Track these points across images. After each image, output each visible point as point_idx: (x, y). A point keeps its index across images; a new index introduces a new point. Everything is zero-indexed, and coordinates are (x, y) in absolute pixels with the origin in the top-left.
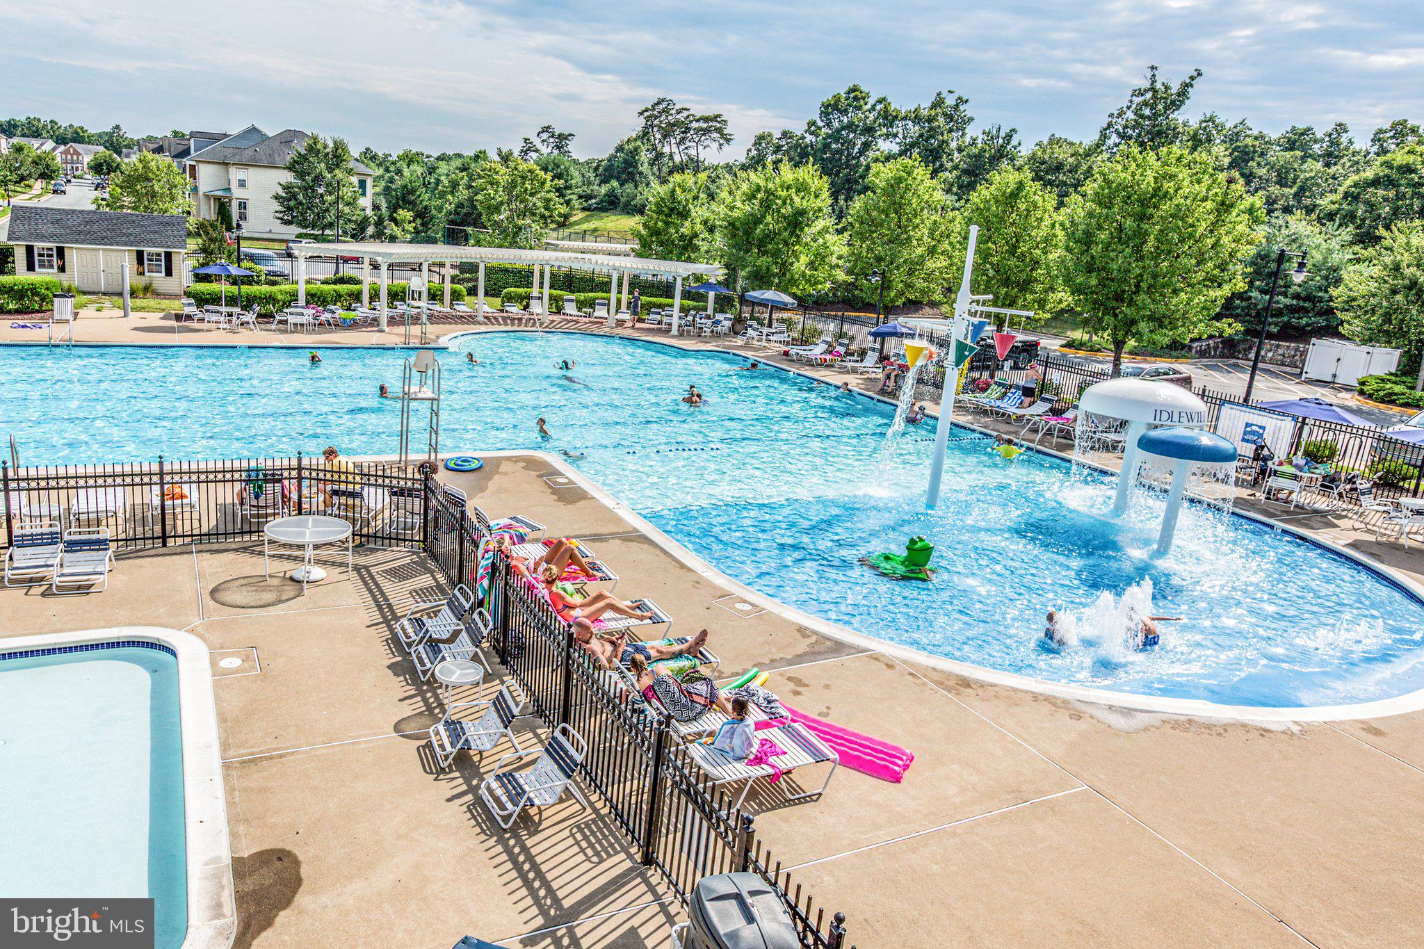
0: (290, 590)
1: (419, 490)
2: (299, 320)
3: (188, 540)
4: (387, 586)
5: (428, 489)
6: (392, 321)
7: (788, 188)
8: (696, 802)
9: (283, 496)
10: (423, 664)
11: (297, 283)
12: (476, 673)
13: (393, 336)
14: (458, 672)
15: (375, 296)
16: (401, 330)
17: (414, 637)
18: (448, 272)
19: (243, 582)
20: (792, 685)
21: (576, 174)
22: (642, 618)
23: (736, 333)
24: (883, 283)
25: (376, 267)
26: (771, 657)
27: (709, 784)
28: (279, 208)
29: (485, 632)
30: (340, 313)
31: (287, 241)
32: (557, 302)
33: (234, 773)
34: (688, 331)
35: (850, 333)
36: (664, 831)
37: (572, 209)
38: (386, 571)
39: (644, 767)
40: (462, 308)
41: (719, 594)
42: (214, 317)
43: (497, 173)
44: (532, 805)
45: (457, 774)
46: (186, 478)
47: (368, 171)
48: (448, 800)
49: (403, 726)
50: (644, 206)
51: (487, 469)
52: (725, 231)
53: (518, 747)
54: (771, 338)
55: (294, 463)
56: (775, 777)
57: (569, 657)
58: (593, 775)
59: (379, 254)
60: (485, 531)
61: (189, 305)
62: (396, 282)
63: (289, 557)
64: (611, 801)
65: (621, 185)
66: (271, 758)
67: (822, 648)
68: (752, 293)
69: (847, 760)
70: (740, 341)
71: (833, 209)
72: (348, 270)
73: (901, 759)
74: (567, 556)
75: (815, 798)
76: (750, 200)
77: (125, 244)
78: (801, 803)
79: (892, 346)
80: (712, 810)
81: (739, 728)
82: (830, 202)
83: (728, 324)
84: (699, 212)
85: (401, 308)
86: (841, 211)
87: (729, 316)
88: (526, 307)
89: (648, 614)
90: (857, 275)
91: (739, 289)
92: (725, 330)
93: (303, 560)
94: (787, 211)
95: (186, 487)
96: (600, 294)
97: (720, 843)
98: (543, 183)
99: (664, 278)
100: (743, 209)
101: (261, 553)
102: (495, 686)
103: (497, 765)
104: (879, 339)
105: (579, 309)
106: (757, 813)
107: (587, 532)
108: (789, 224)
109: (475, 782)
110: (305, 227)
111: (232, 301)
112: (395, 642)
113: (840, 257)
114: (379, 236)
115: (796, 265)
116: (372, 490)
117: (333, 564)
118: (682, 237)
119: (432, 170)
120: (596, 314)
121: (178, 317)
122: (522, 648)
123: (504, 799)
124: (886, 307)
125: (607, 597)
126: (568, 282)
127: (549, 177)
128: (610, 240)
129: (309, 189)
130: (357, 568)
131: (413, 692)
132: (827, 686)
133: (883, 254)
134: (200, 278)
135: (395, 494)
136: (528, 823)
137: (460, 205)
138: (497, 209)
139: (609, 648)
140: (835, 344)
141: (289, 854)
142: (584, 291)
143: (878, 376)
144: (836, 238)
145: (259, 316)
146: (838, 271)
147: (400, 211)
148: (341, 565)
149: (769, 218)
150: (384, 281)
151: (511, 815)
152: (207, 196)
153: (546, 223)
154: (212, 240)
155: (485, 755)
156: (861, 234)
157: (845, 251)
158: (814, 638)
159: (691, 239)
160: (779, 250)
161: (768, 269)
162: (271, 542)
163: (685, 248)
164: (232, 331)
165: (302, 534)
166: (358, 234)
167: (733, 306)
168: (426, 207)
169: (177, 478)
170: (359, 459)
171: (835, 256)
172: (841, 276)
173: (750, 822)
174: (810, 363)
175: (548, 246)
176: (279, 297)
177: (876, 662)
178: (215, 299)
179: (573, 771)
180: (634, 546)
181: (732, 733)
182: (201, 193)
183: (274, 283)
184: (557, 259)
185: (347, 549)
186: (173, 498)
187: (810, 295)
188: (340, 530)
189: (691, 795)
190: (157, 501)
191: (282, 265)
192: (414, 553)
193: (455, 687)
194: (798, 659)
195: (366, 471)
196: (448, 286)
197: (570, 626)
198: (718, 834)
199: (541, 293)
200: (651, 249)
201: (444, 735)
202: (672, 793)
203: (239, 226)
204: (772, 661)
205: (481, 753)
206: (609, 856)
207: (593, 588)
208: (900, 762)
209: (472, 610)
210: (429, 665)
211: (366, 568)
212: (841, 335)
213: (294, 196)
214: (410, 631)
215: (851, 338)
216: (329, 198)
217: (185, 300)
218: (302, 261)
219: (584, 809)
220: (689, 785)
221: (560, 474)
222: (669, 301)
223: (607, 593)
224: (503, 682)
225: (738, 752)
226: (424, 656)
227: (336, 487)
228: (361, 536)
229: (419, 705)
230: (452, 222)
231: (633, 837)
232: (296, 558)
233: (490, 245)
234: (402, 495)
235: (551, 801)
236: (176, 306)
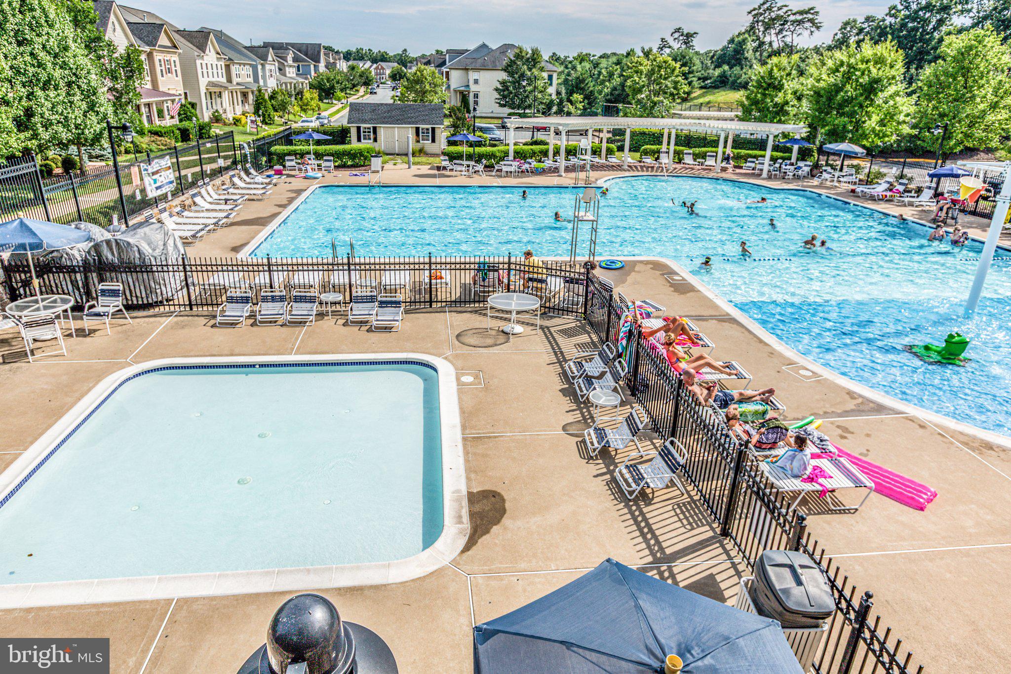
0: (502, 338)
1: (582, 280)
2: (509, 169)
3: (444, 304)
4: (560, 340)
5: (589, 280)
6: (567, 170)
7: (867, 62)
8: (763, 500)
9: (499, 280)
10: (582, 391)
11: (508, 145)
12: (615, 400)
13: (567, 179)
14: (604, 398)
15: (557, 152)
16: (573, 175)
17: (576, 373)
18: (605, 136)
19: (474, 331)
20: (840, 431)
21: (697, 62)
22: (730, 374)
23: (813, 176)
24: (945, 134)
25: (558, 133)
26: (825, 410)
27: (774, 490)
28: (498, 96)
29: (622, 374)
30: (535, 164)
31: (502, 118)
32: (679, 155)
33: (469, 443)
34: (775, 175)
35: (909, 175)
36: (738, 516)
37: (693, 88)
38: (560, 331)
39: (726, 472)
40: (614, 160)
41: (788, 362)
42: (459, 168)
43: (641, 64)
44: (648, 487)
45: (601, 461)
46: (443, 266)
47: (554, 68)
48: (595, 476)
49: (568, 428)
50: (747, 83)
51: (627, 268)
52: (811, 98)
53: (641, 450)
54: (841, 179)
55: (506, 260)
56: (823, 493)
57: (678, 395)
58: (690, 473)
59: (560, 125)
60: (625, 309)
61: (445, 160)
62: (570, 143)
63: (501, 318)
64: (701, 492)
65: (731, 68)
66: (490, 437)
67: (866, 408)
68: (828, 146)
69: (880, 489)
70: (816, 182)
71: (905, 77)
72: (540, 136)
73: (926, 494)
74: (680, 329)
75: (852, 511)
76: (834, 73)
77: (410, 123)
78: (841, 513)
79: (947, 185)
80: (775, 507)
81: (799, 455)
82: (903, 70)
83: (807, 169)
84: (790, 85)
85: (574, 160)
86: (911, 78)
87: (808, 163)
88: (657, 159)
89: (735, 372)
90: (921, 129)
91: (818, 143)
92: (805, 173)
93: (510, 320)
94: (865, 80)
95: (443, 272)
96: (710, 149)
97: (779, 530)
98: (674, 70)
99: (759, 137)
100: (829, 81)
101: (486, 315)
102: (627, 409)
103: (626, 459)
104: (935, 180)
105: (695, 160)
106: (807, 515)
107: (693, 314)
108: (865, 90)
109: (612, 468)
110: (513, 108)
111: (470, 157)
112: (564, 375)
113: (908, 115)
114: (560, 112)
115: (868, 122)
116: (553, 279)
117: (528, 324)
118: (776, 105)
119: (596, 65)
120: (706, 163)
121: (438, 168)
122: (647, 386)
123: (630, 480)
124: (944, 154)
125: (705, 358)
126: (687, 141)
127: (678, 65)
128: (720, 109)
129: (517, 83)
130: (542, 328)
131: (575, 408)
132: (868, 435)
133: (947, 111)
134: (451, 143)
135: (567, 282)
136: (644, 497)
137: (615, 89)
138: (640, 91)
139: (705, 392)
140: (895, 184)
141: (499, 494)
142: (699, 146)
143: (931, 209)
144: (905, 99)
145: (486, 167)
146: (904, 126)
147: (575, 95)
148: (532, 325)
149: (848, 87)
150: (563, 142)
151: (634, 491)
152: (455, 91)
153: (674, 100)
154: (458, 119)
155: (619, 452)
156: (928, 95)
157: (913, 109)
158: (860, 400)
159: (783, 106)
160: (855, 112)
161: (844, 127)
162: (492, 308)
163: (777, 113)
164: (469, 177)
165: (510, 304)
166: (546, 113)
167: (812, 155)
168: (591, 92)
169: (438, 267)
170: (545, 259)
171: (902, 114)
172: (906, 130)
173: (804, 519)
174: (872, 198)
175: (674, 116)
176: (498, 154)
177: (911, 423)
178: (459, 156)
179: (677, 469)
180: (727, 325)
181: (793, 458)
182: (452, 89)
183: (495, 146)
184: (681, 124)
185: (536, 315)
186: (436, 279)
187: (877, 146)
188: (532, 303)
189: (760, 495)
190: (427, 280)
191: (499, 134)
192: (578, 320)
193: (601, 407)
194: (846, 413)
195: (549, 266)
196: (604, 145)
197: (680, 375)
198: (778, 524)
199: (668, 148)
200: (750, 114)
201: (594, 436)
202: (745, 492)
203: (475, 109)
204: (825, 413)
205: (616, 450)
206: (698, 526)
207: (696, 351)
208: (925, 496)
209: (614, 359)
210: (585, 392)
211: (548, 328)
212: (902, 176)
213: (507, 88)
214: (574, 369)
215: (911, 179)
216: (529, 88)
217: (442, 158)
218: (512, 130)
219: (683, 494)
220: (759, 488)
221: (677, 274)
222: (762, 153)
223: (706, 356)
224: (632, 408)
225: (796, 471)
226: (582, 386)
227: (531, 276)
228: (545, 307)
229: (578, 416)
230: (608, 101)
231: (716, 517)
232: (505, 319)
233: (634, 116)
234: (572, 283)
235: (660, 486)
236: (437, 161)
